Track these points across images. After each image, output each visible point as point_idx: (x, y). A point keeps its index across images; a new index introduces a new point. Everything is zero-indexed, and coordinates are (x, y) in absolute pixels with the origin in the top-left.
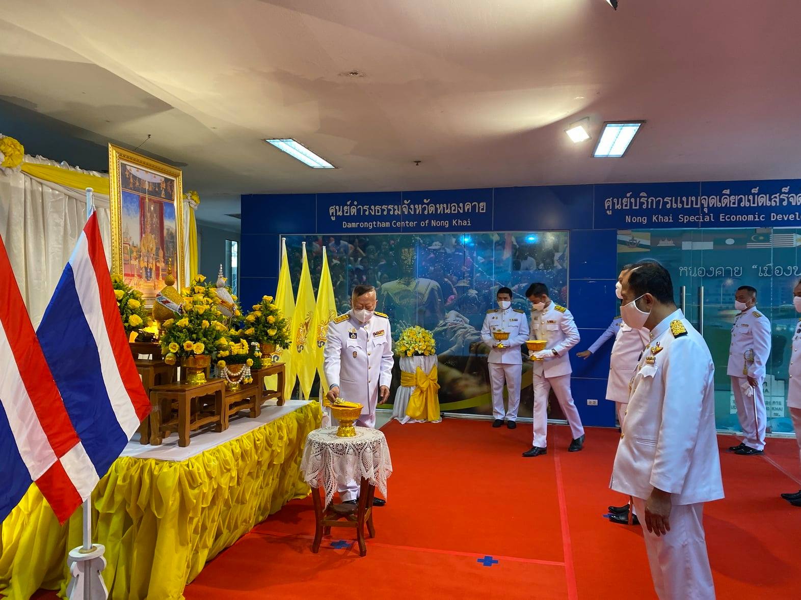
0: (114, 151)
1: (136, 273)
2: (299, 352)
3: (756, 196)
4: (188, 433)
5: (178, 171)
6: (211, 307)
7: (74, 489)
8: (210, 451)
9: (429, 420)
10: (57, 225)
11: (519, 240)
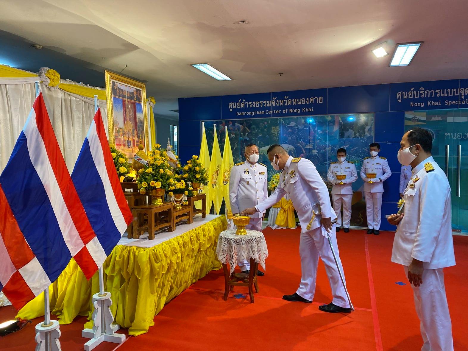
0: (108, 75)
1: (122, 144)
2: (213, 187)
4: (153, 232)
5: (143, 85)
6: (164, 162)
7: (94, 262)
8: (165, 242)
9: (289, 227)
10: (79, 118)
11: (344, 119)
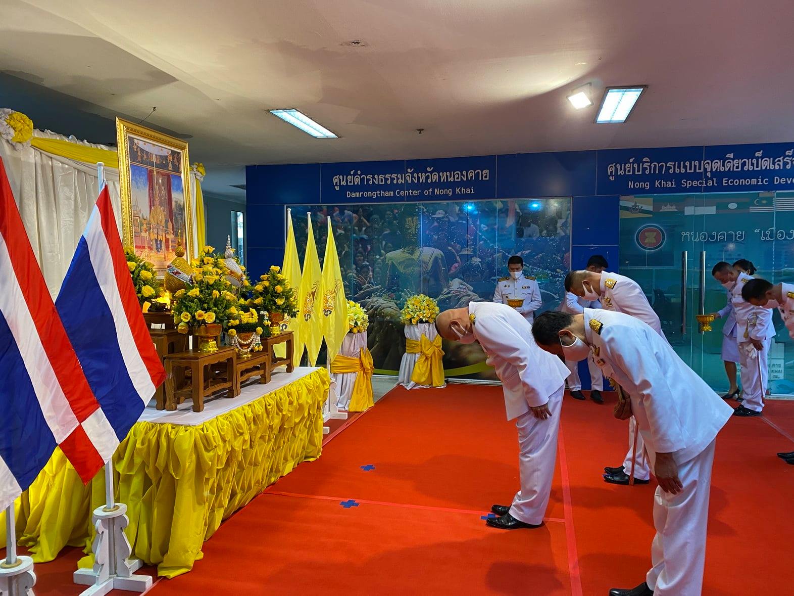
0: (122, 125)
1: (146, 245)
2: (307, 320)
3: (760, 160)
4: (202, 399)
5: (184, 144)
7: (96, 452)
8: (222, 416)
9: (434, 385)
10: (68, 198)
11: (523, 208)
